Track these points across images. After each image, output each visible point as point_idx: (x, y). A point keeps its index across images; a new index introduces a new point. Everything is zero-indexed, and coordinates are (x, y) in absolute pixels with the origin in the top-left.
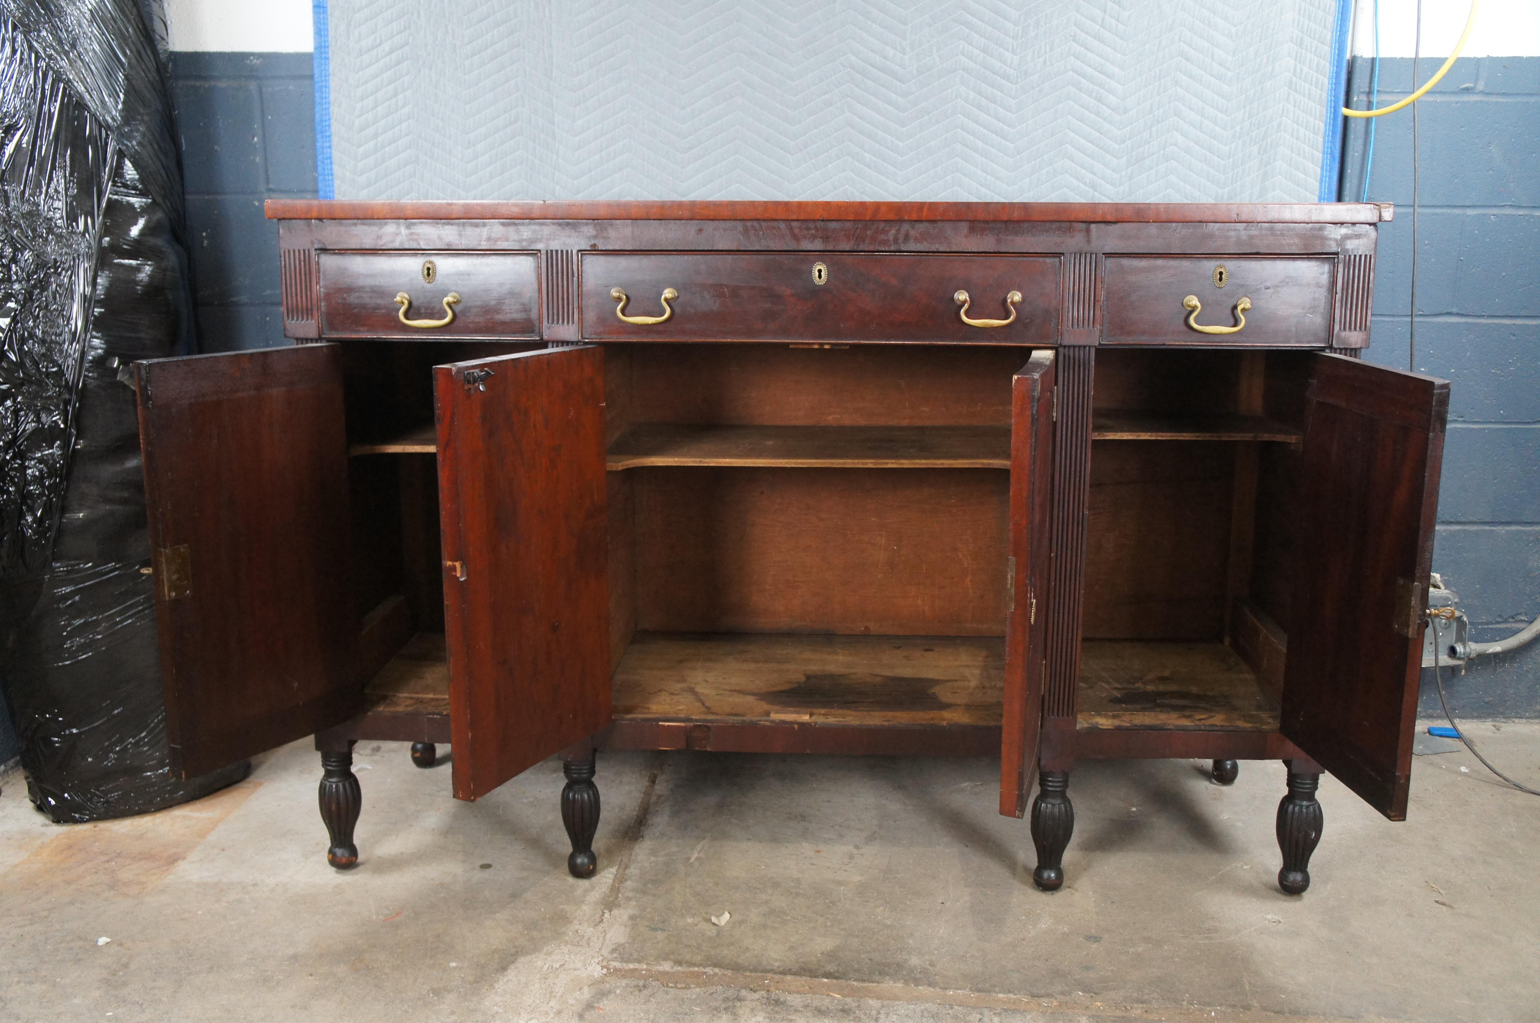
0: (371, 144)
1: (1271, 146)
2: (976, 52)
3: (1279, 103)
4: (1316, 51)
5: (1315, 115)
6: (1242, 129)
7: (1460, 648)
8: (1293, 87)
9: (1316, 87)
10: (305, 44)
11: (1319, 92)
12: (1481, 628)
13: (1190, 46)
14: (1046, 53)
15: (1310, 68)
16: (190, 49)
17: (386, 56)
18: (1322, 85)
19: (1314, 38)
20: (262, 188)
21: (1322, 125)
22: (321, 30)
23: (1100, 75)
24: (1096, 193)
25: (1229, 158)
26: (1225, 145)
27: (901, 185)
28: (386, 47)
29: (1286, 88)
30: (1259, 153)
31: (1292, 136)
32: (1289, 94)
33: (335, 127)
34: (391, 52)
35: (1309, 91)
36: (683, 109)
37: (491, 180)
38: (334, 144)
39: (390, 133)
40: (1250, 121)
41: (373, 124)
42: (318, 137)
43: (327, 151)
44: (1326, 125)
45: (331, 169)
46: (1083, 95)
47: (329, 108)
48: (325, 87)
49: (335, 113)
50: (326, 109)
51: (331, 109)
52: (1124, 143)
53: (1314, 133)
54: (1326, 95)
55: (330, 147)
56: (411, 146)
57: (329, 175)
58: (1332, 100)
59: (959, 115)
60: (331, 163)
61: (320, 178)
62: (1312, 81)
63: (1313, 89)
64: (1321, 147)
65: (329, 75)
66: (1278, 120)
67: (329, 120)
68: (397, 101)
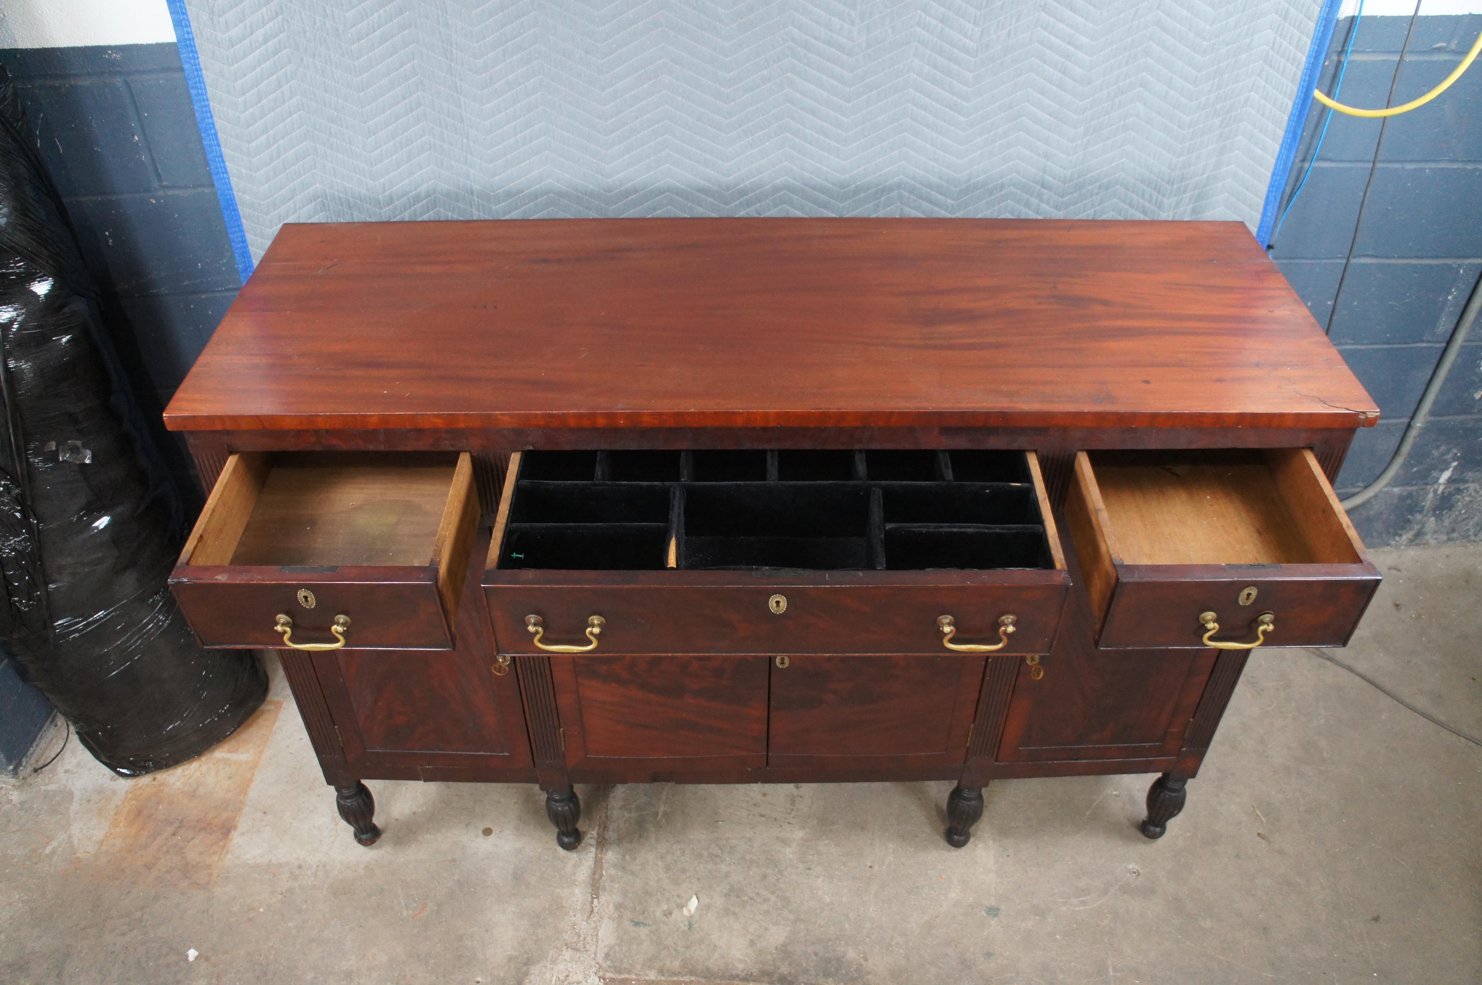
0: (263, 138)
1: (1234, 120)
2: (934, 22)
3: (1251, 78)
4: (1299, 26)
5: (1285, 93)
6: (1207, 100)
8: (1268, 62)
9: (1292, 64)
10: (166, 34)
11: (1294, 69)
13: (1168, 15)
14: (1011, 25)
15: (1290, 43)
16: (37, 45)
17: (260, 46)
18: (1299, 64)
19: (1301, 12)
20: (156, 185)
21: (1290, 104)
22: (180, 19)
23: (1068, 47)
25: (1189, 128)
26: (1187, 116)
27: (845, 161)
28: (260, 33)
29: (1261, 62)
30: (1221, 126)
31: (1258, 112)
32: (1263, 69)
33: (219, 123)
34: (266, 40)
35: (1284, 67)
36: (604, 90)
37: (399, 168)
38: (222, 142)
39: (281, 126)
40: (1217, 93)
41: (261, 118)
42: (203, 135)
43: (216, 149)
44: (1294, 104)
45: (225, 167)
46: (1046, 67)
47: (209, 105)
48: (200, 82)
49: (216, 109)
50: (205, 106)
51: (211, 106)
52: (1083, 113)
53: (1280, 111)
54: (1300, 73)
55: (219, 145)
56: (305, 138)
57: (223, 173)
58: (1304, 80)
59: (910, 90)
60: (223, 161)
61: (215, 177)
62: (1289, 57)
63: (1289, 65)
64: (1284, 125)
65: (201, 70)
66: (1246, 95)
67: (211, 117)
68: (283, 93)
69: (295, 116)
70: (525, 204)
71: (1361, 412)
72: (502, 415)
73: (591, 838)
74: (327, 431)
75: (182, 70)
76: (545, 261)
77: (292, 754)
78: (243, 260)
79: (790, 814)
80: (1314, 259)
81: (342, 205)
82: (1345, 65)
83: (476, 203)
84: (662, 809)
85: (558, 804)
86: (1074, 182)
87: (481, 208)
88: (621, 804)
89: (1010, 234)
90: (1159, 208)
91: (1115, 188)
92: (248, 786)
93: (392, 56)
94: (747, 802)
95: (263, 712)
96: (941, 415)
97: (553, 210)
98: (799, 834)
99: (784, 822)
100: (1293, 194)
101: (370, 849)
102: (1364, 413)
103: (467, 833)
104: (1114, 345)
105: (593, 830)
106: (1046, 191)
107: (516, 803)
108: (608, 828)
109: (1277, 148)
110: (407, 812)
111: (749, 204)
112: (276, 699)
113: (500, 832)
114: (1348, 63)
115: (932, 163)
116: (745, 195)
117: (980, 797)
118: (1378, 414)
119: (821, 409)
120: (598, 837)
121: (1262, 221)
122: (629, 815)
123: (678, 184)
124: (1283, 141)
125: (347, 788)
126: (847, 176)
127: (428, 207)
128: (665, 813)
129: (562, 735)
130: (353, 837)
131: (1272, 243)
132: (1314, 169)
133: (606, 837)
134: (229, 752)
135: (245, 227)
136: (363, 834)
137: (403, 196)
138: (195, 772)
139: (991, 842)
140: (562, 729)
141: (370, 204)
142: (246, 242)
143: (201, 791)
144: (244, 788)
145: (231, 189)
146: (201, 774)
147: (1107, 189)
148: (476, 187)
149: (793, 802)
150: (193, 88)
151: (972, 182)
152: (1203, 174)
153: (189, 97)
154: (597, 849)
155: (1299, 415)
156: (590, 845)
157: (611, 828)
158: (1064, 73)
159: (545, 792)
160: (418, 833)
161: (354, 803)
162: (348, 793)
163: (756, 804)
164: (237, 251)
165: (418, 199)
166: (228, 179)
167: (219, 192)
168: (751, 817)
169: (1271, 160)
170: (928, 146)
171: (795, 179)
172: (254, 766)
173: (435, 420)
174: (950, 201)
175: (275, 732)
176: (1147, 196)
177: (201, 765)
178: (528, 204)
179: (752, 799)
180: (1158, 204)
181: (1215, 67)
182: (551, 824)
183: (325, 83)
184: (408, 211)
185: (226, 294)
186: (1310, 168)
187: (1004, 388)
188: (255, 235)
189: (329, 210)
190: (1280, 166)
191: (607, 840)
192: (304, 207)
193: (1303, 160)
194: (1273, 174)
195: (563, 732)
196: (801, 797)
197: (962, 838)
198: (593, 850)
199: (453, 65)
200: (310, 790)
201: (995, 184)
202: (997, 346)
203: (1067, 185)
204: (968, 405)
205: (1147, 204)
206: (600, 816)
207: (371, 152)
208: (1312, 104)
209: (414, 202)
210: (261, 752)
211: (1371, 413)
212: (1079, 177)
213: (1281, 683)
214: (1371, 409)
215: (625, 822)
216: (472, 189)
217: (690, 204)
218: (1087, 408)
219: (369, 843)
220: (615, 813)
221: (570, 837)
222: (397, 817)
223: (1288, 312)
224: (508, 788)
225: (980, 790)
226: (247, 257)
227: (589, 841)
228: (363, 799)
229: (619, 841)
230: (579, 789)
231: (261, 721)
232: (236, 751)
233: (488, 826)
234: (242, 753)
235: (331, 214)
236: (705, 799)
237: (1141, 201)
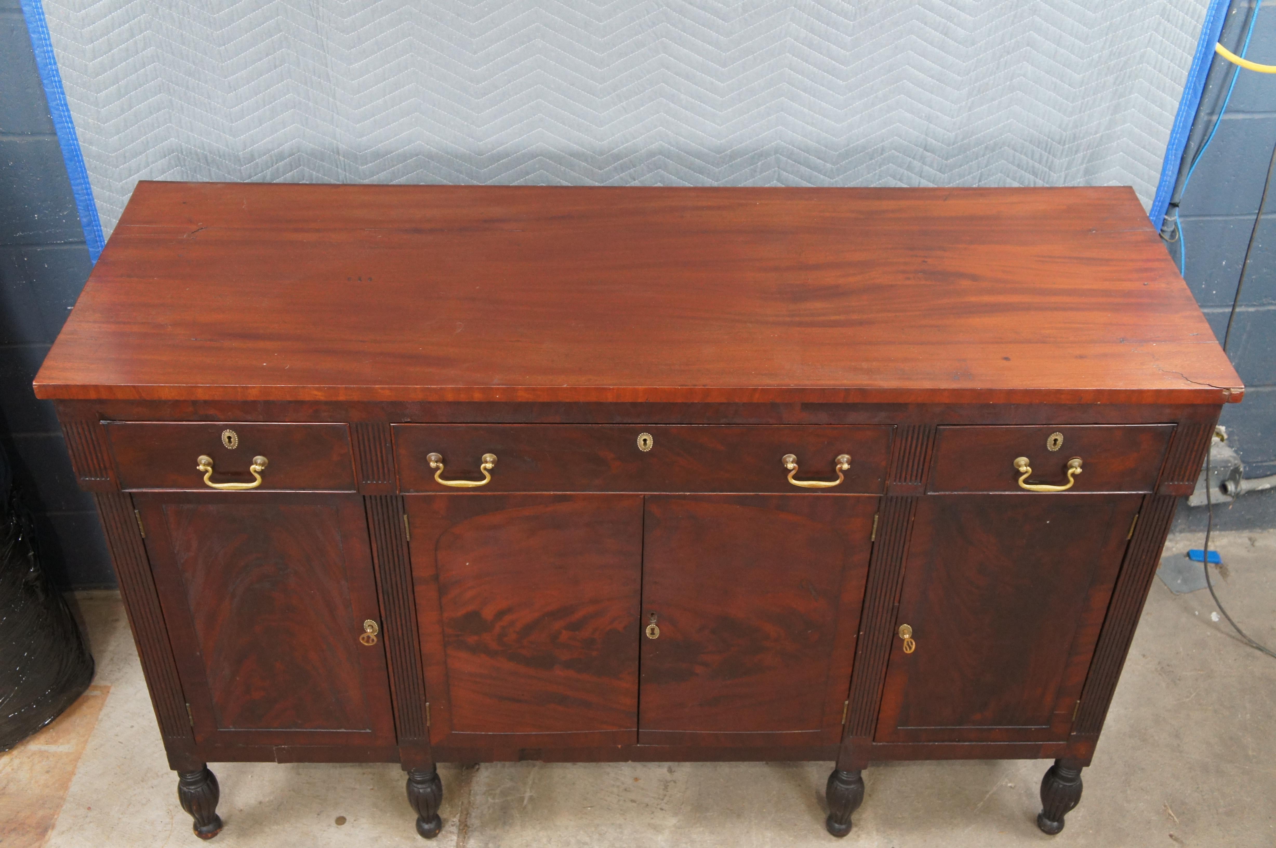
0: (113, 88)
1: (1129, 77)
3: (1147, 33)
5: (1185, 47)
6: (1100, 57)
7: (1231, 487)
8: (1166, 16)
9: (1192, 17)
11: (1194, 22)
12: (1256, 466)
21: (1190, 59)
23: (950, 8)
24: (931, 126)
25: (1081, 86)
26: (1079, 74)
27: (720, 126)
29: (1158, 16)
30: (1115, 83)
31: (1155, 68)
32: (1159, 23)
35: (1183, 21)
36: (475, 53)
37: (261, 125)
38: (66, 90)
39: (134, 76)
40: (1110, 49)
41: (111, 68)
42: (45, 82)
43: (59, 97)
44: (1194, 58)
45: (70, 117)
46: (928, 29)
47: (52, 51)
48: (42, 27)
49: (61, 56)
50: (48, 52)
51: (55, 52)
52: (968, 75)
53: (1179, 66)
54: (1201, 26)
55: (63, 93)
56: (160, 90)
57: (67, 122)
58: (1206, 34)
59: (787, 54)
60: (68, 110)
61: (58, 126)
62: (1188, 9)
63: (1188, 18)
64: (1184, 81)
65: (43, 14)
66: (1142, 50)
67: (55, 63)
68: (136, 42)
69: (150, 67)
70: (393, 166)
71: (1224, 388)
72: (382, 389)
73: (452, 825)
74: (205, 402)
75: (21, 11)
76: (417, 231)
77: (121, 743)
78: (87, 213)
79: (663, 800)
80: (1227, 215)
81: (199, 160)
82: (1256, 12)
83: (343, 163)
84: (528, 795)
85: (419, 786)
86: (959, 144)
87: (347, 167)
88: (485, 789)
89: (886, 205)
90: (1050, 169)
91: (1003, 149)
92: (69, 780)
93: (254, 11)
94: (618, 787)
95: (88, 698)
96: (802, 391)
97: (422, 172)
98: (672, 821)
99: (656, 808)
100: (1201, 148)
101: (210, 842)
102: (1228, 389)
103: (319, 823)
104: (976, 321)
105: (455, 817)
106: (929, 154)
107: (372, 789)
108: (471, 815)
109: (1177, 105)
110: (253, 802)
111: (623, 168)
112: (103, 683)
113: (355, 821)
114: (1260, 9)
115: (810, 128)
116: (619, 160)
117: (860, 781)
118: (1243, 390)
119: (688, 386)
120: (460, 825)
121: (1162, 180)
122: (493, 801)
123: (550, 148)
124: (1183, 98)
125: (192, 772)
126: (723, 141)
127: (291, 165)
128: (531, 799)
129: (428, 709)
130: (192, 831)
131: (1176, 200)
132: (1223, 122)
133: (468, 823)
134: (47, 743)
135: (90, 179)
136: (205, 825)
137: (265, 154)
138: (4, 767)
139: (875, 833)
140: (428, 703)
141: (230, 160)
142: (92, 194)
143: (12, 788)
144: (64, 785)
145: (77, 140)
146: (13, 769)
147: (993, 150)
148: (343, 147)
149: (666, 788)
150: (34, 32)
151: (852, 146)
152: (1096, 133)
153: (29, 40)
154: (458, 837)
155: (1158, 392)
156: (451, 832)
157: (473, 814)
158: (946, 34)
159: (406, 772)
160: (264, 823)
161: (198, 790)
162: (192, 778)
163: (628, 789)
164: (81, 204)
165: (281, 157)
166: (74, 128)
167: (63, 142)
168: (621, 803)
169: (1169, 118)
170: (806, 110)
171: (670, 143)
172: (76, 758)
173: (316, 393)
174: (829, 166)
175: (101, 721)
176: (1037, 156)
177: (12, 760)
178: (397, 165)
179: (623, 783)
180: (1049, 164)
181: (1108, 23)
182: (411, 808)
183: (182, 35)
184: (270, 169)
185: (65, 247)
186: (1218, 122)
187: (865, 365)
188: (103, 188)
189: (185, 165)
190: (1180, 123)
191: (469, 827)
192: (156, 161)
193: (1212, 113)
194: (1173, 131)
195: (430, 705)
196: (675, 782)
197: (843, 827)
198: (455, 838)
199: (319, 22)
200: (143, 781)
201: (875, 147)
202: (861, 323)
203: (951, 147)
204: (828, 382)
205: (1037, 165)
206: (462, 803)
207: (232, 108)
208: (1214, 58)
209: (277, 160)
210: (86, 742)
211: (1235, 390)
212: (963, 139)
213: (1202, 673)
214: (1236, 386)
215: (489, 808)
216: (338, 148)
217: (563, 168)
218: (944, 385)
219: (210, 835)
220: (479, 799)
221: (431, 823)
222: (242, 808)
223: (1163, 285)
224: (364, 774)
225: (860, 772)
226: (92, 210)
227: (450, 829)
228: (208, 786)
229: (483, 826)
230: (443, 771)
231: (85, 709)
232: (55, 742)
233: (342, 815)
234: (62, 744)
235: (186, 169)
236: (574, 784)
237: (1031, 162)
